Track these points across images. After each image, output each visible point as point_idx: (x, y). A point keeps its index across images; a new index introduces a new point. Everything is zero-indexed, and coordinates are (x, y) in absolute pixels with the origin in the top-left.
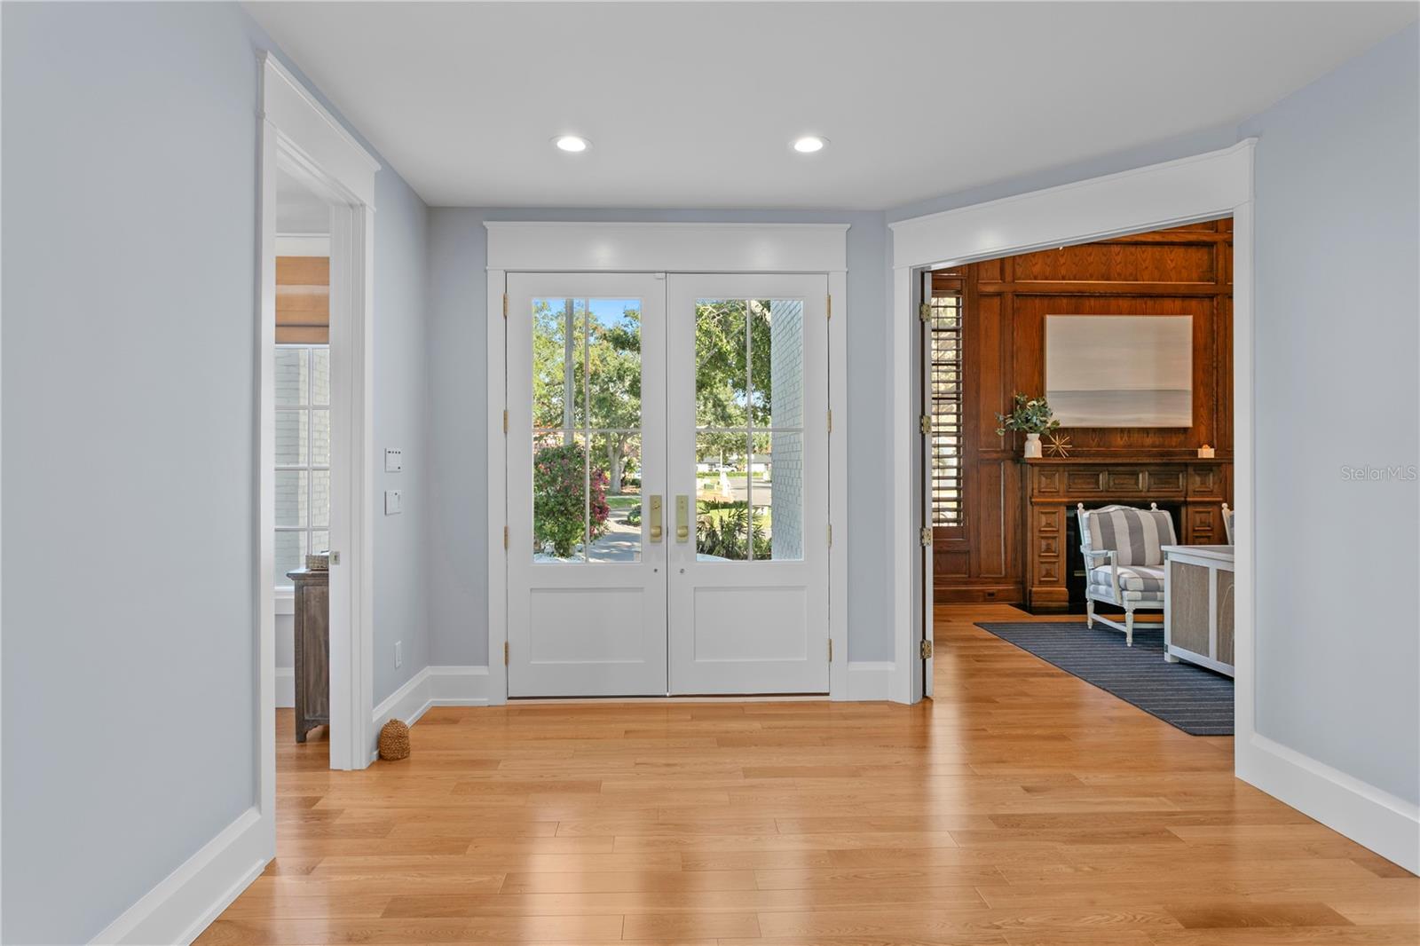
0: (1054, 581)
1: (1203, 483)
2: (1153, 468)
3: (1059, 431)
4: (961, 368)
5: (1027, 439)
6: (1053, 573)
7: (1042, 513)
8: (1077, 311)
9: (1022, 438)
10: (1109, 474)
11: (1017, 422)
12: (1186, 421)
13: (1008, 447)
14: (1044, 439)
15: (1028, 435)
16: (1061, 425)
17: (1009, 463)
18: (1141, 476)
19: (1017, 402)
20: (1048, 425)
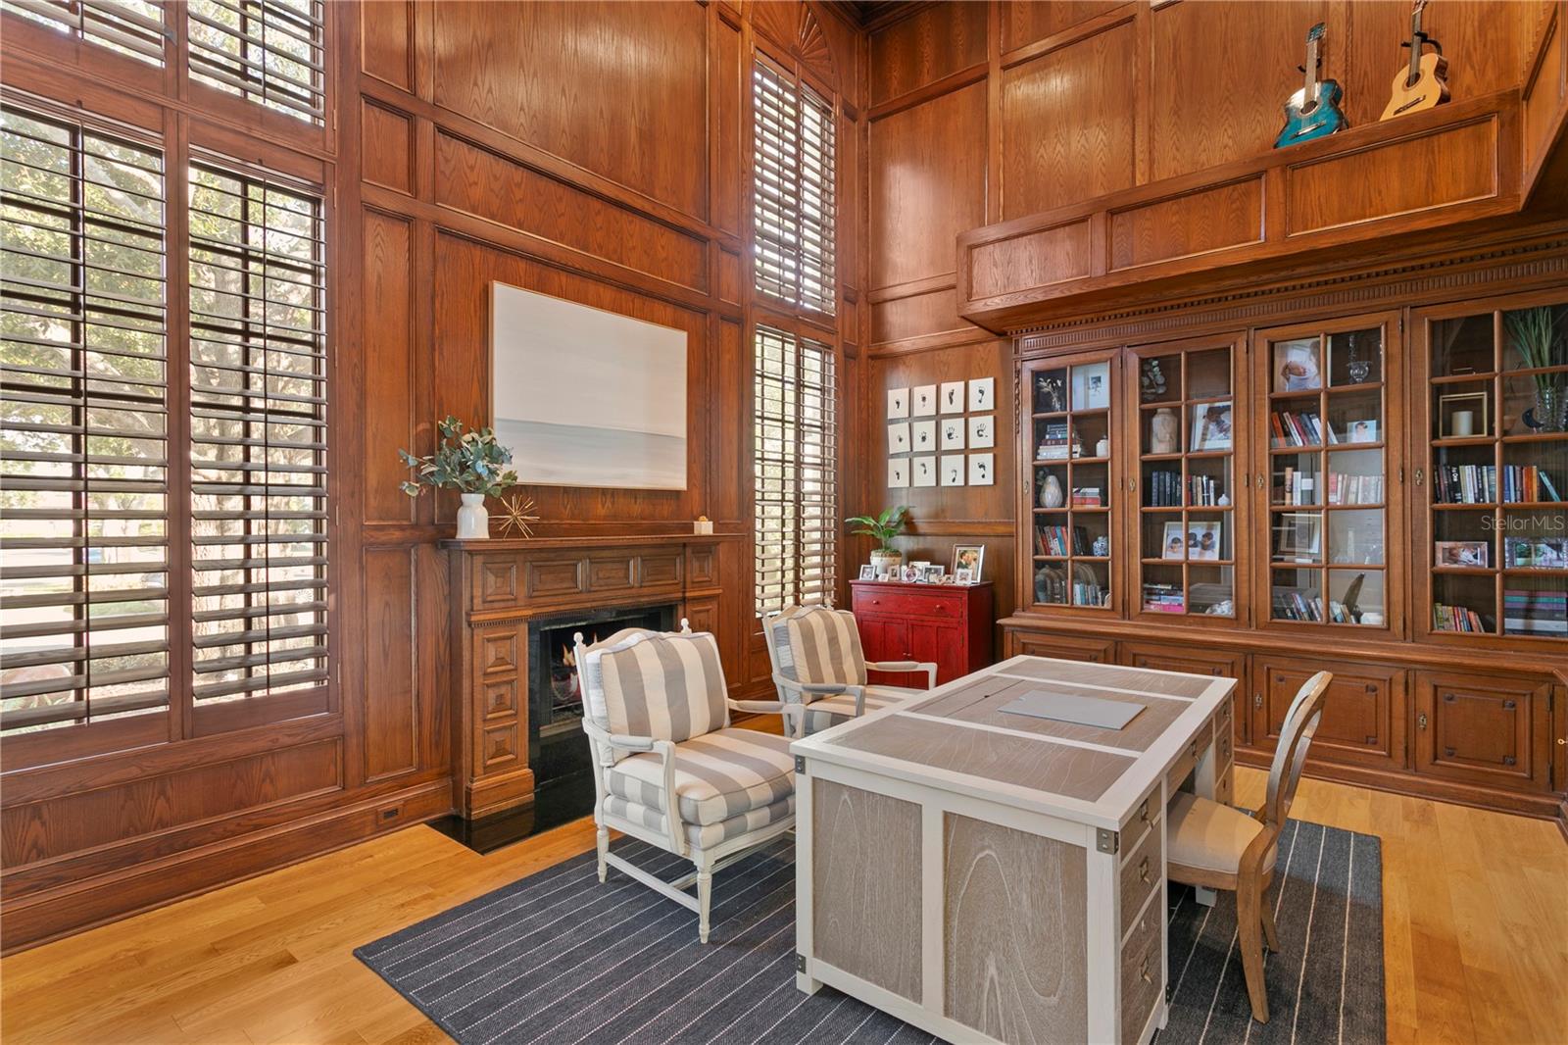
0: (512, 760)
1: (702, 570)
2: (646, 551)
3: (514, 490)
4: (323, 352)
5: (461, 504)
6: (508, 747)
7: (489, 640)
8: (541, 287)
9: (451, 503)
10: (591, 562)
11: (443, 471)
12: (680, 482)
13: (424, 519)
14: (491, 504)
15: (465, 497)
16: (520, 481)
17: (426, 550)
18: (632, 563)
19: (442, 434)
20: (499, 479)
